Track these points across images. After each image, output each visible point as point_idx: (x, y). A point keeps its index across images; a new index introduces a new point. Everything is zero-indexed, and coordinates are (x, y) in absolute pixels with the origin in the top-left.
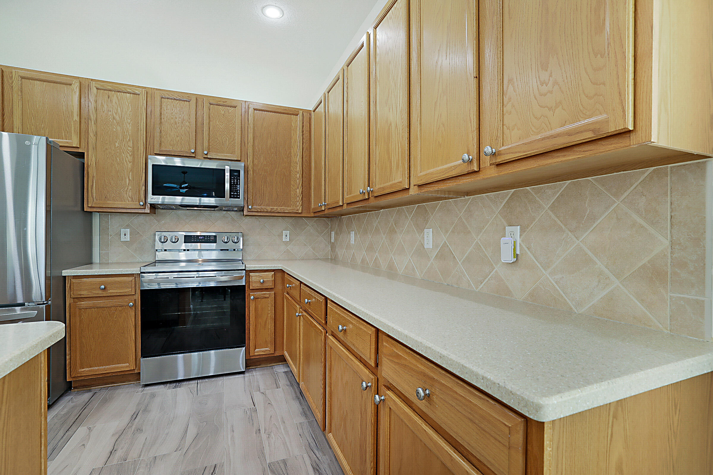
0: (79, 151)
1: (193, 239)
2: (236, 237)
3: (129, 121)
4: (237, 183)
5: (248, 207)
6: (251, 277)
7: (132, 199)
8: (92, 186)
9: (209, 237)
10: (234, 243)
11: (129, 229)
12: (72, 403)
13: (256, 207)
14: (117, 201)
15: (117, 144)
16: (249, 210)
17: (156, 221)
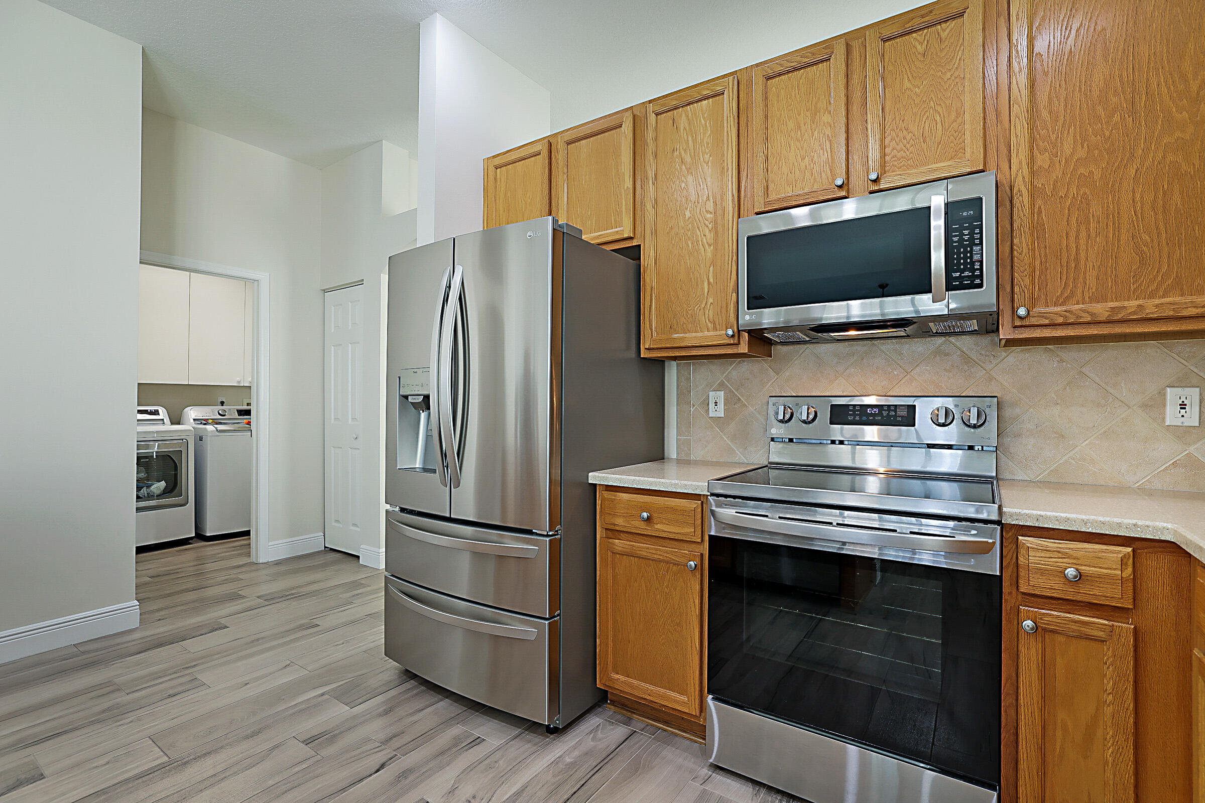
0: (634, 244)
1: (851, 415)
2: (974, 411)
3: (707, 156)
4: (972, 239)
5: (1014, 311)
6: (1022, 551)
7: (714, 324)
8: (651, 306)
9: (892, 408)
10: (969, 426)
11: (723, 392)
12: (593, 740)
13: (1048, 310)
14: (690, 332)
15: (688, 214)
16: (1018, 323)
17: (772, 373)
